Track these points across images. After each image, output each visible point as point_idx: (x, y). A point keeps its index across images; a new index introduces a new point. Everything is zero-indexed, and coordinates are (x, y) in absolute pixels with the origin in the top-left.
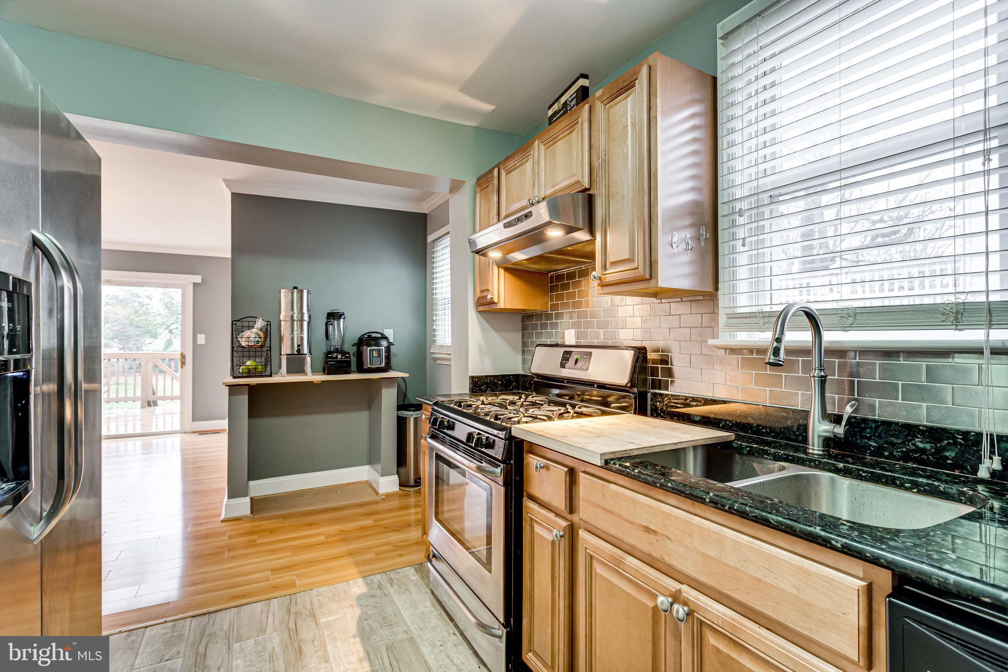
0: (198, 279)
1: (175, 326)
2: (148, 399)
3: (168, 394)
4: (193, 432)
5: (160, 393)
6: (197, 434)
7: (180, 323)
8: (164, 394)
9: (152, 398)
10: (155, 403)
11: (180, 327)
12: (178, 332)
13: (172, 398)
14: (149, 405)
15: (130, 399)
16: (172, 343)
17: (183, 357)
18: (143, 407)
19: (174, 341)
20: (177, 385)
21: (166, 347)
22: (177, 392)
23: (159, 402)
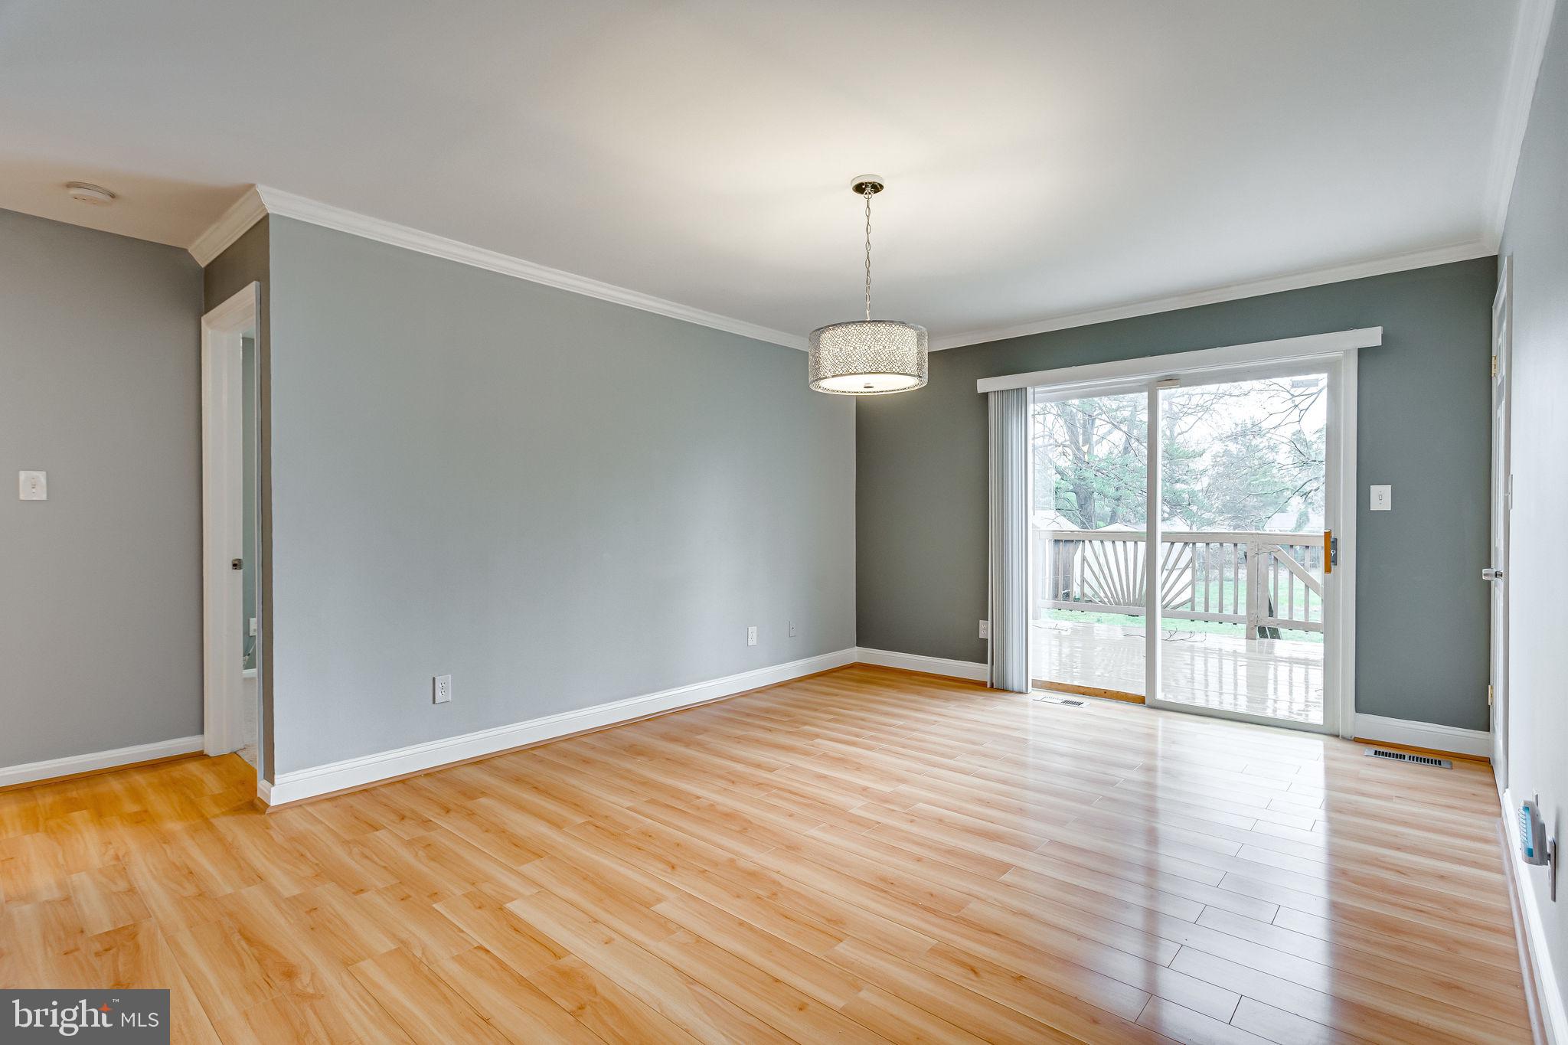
0: (1372, 336)
1: (1315, 485)
2: (1261, 624)
3: (1299, 617)
4: (1357, 741)
5: (1282, 614)
6: (1370, 751)
7: (1323, 480)
8: (1291, 618)
9: (1267, 622)
10: (1275, 634)
11: (1323, 488)
12: (1319, 497)
13: (1307, 627)
14: (1262, 632)
15: (1228, 619)
16: (1308, 520)
17: (1331, 543)
18: (1250, 637)
19: (1311, 516)
20: (1316, 600)
21: (1299, 526)
22: (1316, 617)
23: (1282, 631)
